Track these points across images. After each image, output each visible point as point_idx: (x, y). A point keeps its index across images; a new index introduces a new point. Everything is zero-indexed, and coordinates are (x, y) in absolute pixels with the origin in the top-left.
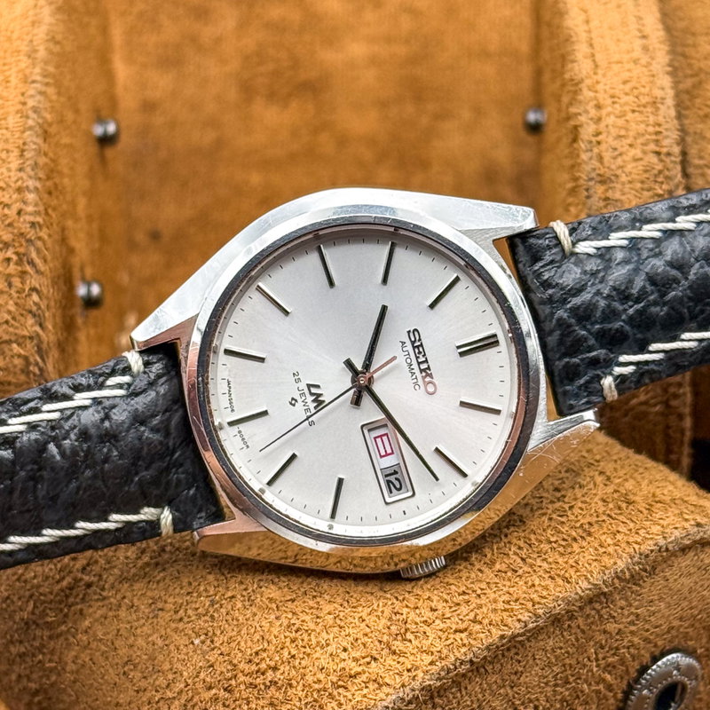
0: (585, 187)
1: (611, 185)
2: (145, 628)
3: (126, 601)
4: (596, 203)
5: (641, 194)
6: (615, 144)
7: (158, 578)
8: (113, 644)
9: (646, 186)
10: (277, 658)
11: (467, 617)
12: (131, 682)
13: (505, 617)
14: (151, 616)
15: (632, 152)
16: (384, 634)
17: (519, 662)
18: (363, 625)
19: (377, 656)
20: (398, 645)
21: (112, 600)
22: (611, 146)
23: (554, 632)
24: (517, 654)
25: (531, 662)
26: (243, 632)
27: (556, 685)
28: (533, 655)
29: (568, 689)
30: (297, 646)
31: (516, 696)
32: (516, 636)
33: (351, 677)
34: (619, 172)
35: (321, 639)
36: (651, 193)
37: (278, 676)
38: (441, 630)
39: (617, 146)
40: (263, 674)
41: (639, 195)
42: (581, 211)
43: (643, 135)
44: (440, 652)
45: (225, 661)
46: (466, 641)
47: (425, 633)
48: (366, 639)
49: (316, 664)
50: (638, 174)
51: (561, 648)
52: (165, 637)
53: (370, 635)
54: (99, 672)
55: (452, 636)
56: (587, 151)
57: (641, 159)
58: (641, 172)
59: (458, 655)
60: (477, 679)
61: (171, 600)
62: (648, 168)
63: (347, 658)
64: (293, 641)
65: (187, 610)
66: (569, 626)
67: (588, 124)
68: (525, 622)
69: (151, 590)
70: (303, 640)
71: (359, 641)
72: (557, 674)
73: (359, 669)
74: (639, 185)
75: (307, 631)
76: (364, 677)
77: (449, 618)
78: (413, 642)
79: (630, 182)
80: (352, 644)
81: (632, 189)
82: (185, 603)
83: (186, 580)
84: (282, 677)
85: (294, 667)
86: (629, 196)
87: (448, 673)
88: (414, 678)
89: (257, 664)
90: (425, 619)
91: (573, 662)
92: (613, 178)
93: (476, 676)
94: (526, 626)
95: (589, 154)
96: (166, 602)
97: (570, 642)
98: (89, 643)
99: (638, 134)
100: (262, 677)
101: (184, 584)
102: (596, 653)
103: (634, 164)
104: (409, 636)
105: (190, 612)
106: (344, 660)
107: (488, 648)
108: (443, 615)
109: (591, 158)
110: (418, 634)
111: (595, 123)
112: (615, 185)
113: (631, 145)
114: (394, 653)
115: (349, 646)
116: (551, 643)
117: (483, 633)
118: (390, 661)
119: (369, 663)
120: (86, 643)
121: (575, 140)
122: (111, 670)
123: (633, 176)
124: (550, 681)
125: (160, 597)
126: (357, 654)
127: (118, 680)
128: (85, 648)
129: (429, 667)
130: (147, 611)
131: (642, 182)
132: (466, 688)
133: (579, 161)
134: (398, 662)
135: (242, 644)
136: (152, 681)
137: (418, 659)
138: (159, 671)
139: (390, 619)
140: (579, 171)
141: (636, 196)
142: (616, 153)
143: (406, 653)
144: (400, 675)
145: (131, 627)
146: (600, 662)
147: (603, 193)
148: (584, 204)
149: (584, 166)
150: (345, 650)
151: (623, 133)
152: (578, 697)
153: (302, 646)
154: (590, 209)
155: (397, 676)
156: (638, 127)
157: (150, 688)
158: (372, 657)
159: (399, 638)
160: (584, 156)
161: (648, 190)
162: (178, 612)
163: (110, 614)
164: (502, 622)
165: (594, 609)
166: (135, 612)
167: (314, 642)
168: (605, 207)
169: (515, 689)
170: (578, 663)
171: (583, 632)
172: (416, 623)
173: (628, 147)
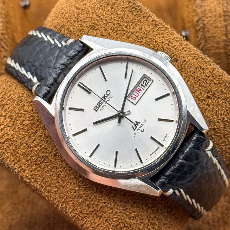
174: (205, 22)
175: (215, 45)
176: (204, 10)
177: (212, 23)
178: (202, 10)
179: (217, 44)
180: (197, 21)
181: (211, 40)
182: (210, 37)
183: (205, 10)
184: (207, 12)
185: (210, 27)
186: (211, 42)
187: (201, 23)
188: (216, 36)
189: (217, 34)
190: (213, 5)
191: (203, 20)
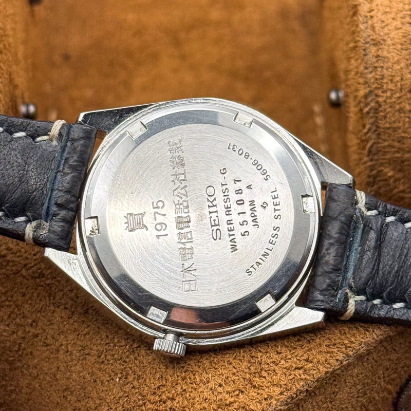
0: (363, 48)
1: (381, 47)
2: (77, 367)
3: (63, 347)
4: (371, 59)
5: (401, 53)
6: (383, 18)
7: (84, 332)
8: (55, 376)
9: (404, 47)
10: (173, 392)
11: (302, 358)
12: (70, 402)
13: (328, 358)
14: (81, 358)
15: (395, 23)
16: (246, 373)
17: (336, 385)
18: (231, 366)
19: (243, 390)
20: (257, 381)
21: (53, 346)
22: (380, 19)
23: (358, 364)
24: (335, 381)
25: (343, 385)
26: (147, 372)
27: (358, 397)
28: (345, 380)
29: (365, 399)
30: (186, 382)
31: (333, 407)
32: (335, 371)
33: (226, 405)
34: (386, 38)
35: (203, 378)
36: (407, 52)
37: (175, 405)
38: (285, 368)
39: (384, 20)
40: (164, 402)
41: (399, 53)
42: (361, 64)
43: (402, 11)
44: (286, 385)
45: (136, 393)
46: (303, 377)
47: (274, 371)
48: (234, 377)
49: (202, 396)
50: (399, 39)
51: (362, 374)
52: (92, 374)
53: (237, 374)
54: (46, 395)
55: (292, 372)
56: (363, 23)
57: (401, 28)
58: (400, 37)
59: (298, 387)
60: (310, 400)
61: (95, 348)
62: (406, 35)
63: (222, 391)
64: (183, 379)
65: (106, 355)
66: (368, 359)
67: (363, 3)
68: (341, 361)
69: (80, 340)
70: (190, 378)
71: (229, 379)
72: (359, 390)
73: (232, 400)
74: (399, 47)
75: (192, 372)
76: (236, 405)
77: (290, 359)
78: (267, 378)
79: (393, 45)
80: (225, 381)
81: (394, 49)
82: (105, 351)
83: (105, 334)
84: (178, 405)
85: (186, 398)
86: (393, 54)
87: (292, 400)
88: (270, 405)
89: (160, 396)
90: (273, 360)
91: (369, 381)
92: (381, 41)
93: (308, 398)
94: (341, 363)
95: (365, 25)
96: (91, 349)
97: (367, 369)
98: (38, 375)
99: (398, 10)
100: (164, 405)
101: (103, 337)
102: (383, 374)
103: (396, 32)
104: (264, 374)
105: (109, 357)
106: (221, 393)
107: (317, 381)
108: (286, 357)
109: (367, 28)
110: (270, 372)
111: (368, 3)
112: (384, 47)
113: (393, 19)
114: (255, 387)
115: (223, 383)
116: (356, 371)
117: (314, 370)
118: (253, 393)
119: (238, 395)
120: (36, 375)
121: (355, 14)
122: (54, 394)
123: (395, 40)
124: (355, 395)
125: (87, 346)
126: (229, 389)
127: (59, 401)
128: (35, 378)
129: (280, 397)
130: (78, 354)
131: (402, 44)
132: (302, 407)
133: (358, 29)
134: (258, 394)
135: (148, 381)
136: (84, 404)
137: (272, 391)
138: (89, 397)
139: (249, 362)
140: (358, 36)
141: (398, 54)
142: (384, 24)
143: (262, 387)
144: (260, 402)
145: (67, 366)
146: (386, 379)
147: (375, 52)
148: (363, 60)
149: (362, 33)
150: (220, 385)
151: (388, 10)
152: (371, 402)
153: (190, 383)
154: (366, 63)
155: (258, 404)
156: (398, 5)
157: (83, 408)
158: (239, 390)
159: (257, 375)
160: (362, 27)
161: (406, 50)
162: (100, 357)
163: (52, 356)
164: (326, 361)
165: (383, 346)
166: (69, 355)
167: (198, 380)
168: (377, 61)
169: (333, 403)
170: (372, 381)
171: (376, 361)
172: (268, 364)
173: (392, 20)
174: (381, 99)
175: (396, 144)
176: (380, 75)
177: (395, 102)
178: (377, 75)
179: (399, 142)
180: (366, 96)
181: (388, 133)
182: (388, 128)
183: (383, 77)
184: (385, 81)
185: (389, 110)
186: (389, 137)
187: (372, 100)
188: (399, 128)
189: (401, 124)
190: (397, 67)
191: (377, 96)
